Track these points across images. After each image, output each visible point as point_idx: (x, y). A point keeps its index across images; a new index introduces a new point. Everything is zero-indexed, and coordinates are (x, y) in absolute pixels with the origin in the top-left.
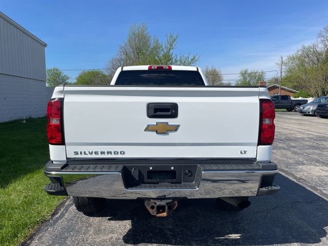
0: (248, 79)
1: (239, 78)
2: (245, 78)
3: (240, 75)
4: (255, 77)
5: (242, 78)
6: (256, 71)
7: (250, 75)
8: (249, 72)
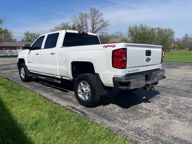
0: (30, 37)
1: (24, 37)
2: (28, 37)
3: (24, 35)
4: (34, 37)
5: (26, 37)
6: (34, 33)
7: (31, 35)
8: (30, 33)
